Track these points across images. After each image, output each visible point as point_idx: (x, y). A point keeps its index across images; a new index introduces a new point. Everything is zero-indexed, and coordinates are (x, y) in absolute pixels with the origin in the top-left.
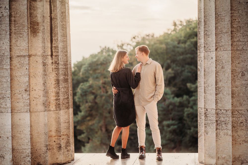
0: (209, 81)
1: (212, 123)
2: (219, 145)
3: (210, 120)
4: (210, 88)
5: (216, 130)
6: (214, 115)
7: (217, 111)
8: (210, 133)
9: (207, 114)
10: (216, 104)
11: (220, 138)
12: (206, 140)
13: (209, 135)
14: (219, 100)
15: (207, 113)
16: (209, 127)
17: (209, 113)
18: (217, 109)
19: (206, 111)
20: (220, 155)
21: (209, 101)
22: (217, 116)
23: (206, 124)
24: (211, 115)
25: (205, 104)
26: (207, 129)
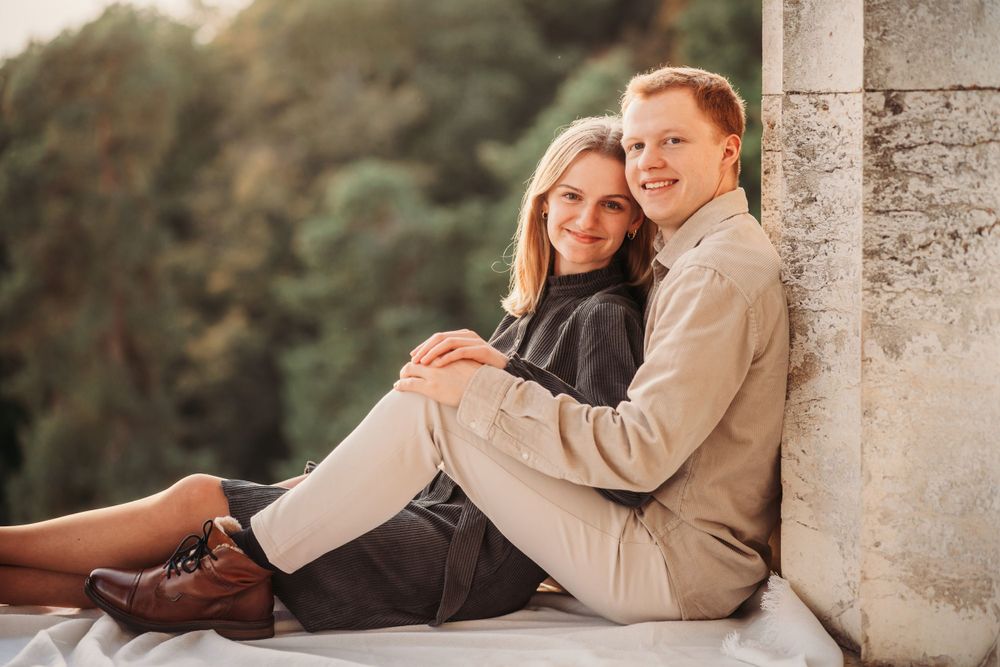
1: (954, 236)
3: (929, 208)
8: (932, 340)
9: (901, 148)
12: (881, 414)
13: (913, 359)
15: (899, 137)
16: (921, 283)
17: (915, 138)
19: (889, 119)
23: (889, 245)
24: (945, 151)
25: (876, 45)
26: (898, 304)
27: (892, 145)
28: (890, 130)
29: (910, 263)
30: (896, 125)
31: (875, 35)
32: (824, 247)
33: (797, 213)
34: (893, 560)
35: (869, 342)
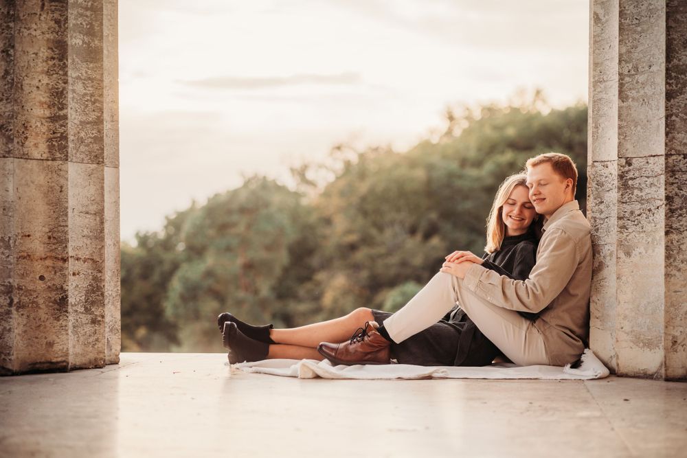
1: (650, 210)
3: (641, 200)
4: (642, 78)
5: (667, 234)
6: (657, 179)
7: (670, 161)
8: (642, 250)
9: (631, 179)
10: (667, 134)
11: (681, 265)
12: (624, 278)
13: (635, 257)
14: (678, 119)
16: (638, 228)
18: (673, 152)
20: (681, 329)
21: (639, 128)
22: (671, 180)
23: (627, 215)
24: (646, 179)
25: (623, 141)
26: (630, 237)
27: (628, 178)
28: (627, 172)
29: (634, 221)
30: (629, 171)
31: (622, 137)
32: (606, 220)
33: (597, 207)
34: (628, 334)
35: (619, 251)
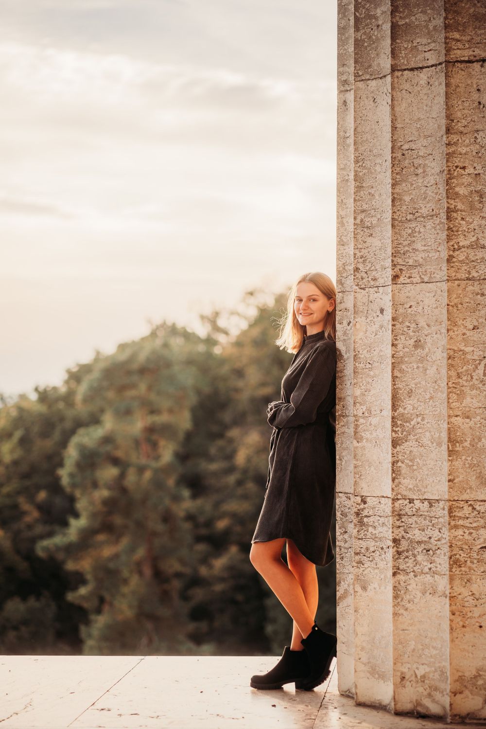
0: (372, 392)
1: (382, 548)
2: (403, 630)
3: (375, 538)
4: (374, 421)
5: (394, 574)
6: (387, 519)
7: (397, 504)
8: (376, 585)
9: (366, 516)
10: (393, 480)
11: (408, 605)
12: (361, 611)
13: (370, 592)
14: (403, 466)
15: (365, 513)
16: (373, 565)
17: (371, 513)
18: (399, 497)
19: (362, 506)
20: (409, 666)
21: (372, 469)
22: (398, 523)
23: (363, 550)
24: (379, 518)
25: (358, 480)
26: (365, 572)
27: (363, 515)
28: (363, 510)
29: (369, 558)
30: (364, 508)
31: (357, 476)
32: (350, 549)
33: (341, 536)
34: (365, 665)
35: (356, 585)
